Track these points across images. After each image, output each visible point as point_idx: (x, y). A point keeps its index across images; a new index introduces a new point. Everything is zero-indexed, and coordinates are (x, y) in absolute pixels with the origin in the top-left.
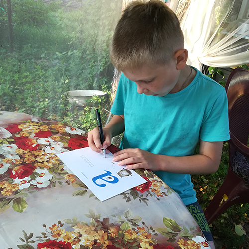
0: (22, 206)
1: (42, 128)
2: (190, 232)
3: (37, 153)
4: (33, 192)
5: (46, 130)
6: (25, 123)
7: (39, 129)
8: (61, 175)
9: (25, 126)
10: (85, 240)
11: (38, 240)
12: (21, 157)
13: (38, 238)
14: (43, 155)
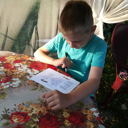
0: (4, 96)
1: (17, 58)
2: (89, 106)
3: (13, 71)
4: (11, 89)
5: (19, 59)
6: (8, 56)
7: (15, 59)
8: (25, 81)
9: (9, 58)
10: (35, 111)
11: (11, 112)
12: (5, 72)
13: (12, 111)
14: (17, 71)
